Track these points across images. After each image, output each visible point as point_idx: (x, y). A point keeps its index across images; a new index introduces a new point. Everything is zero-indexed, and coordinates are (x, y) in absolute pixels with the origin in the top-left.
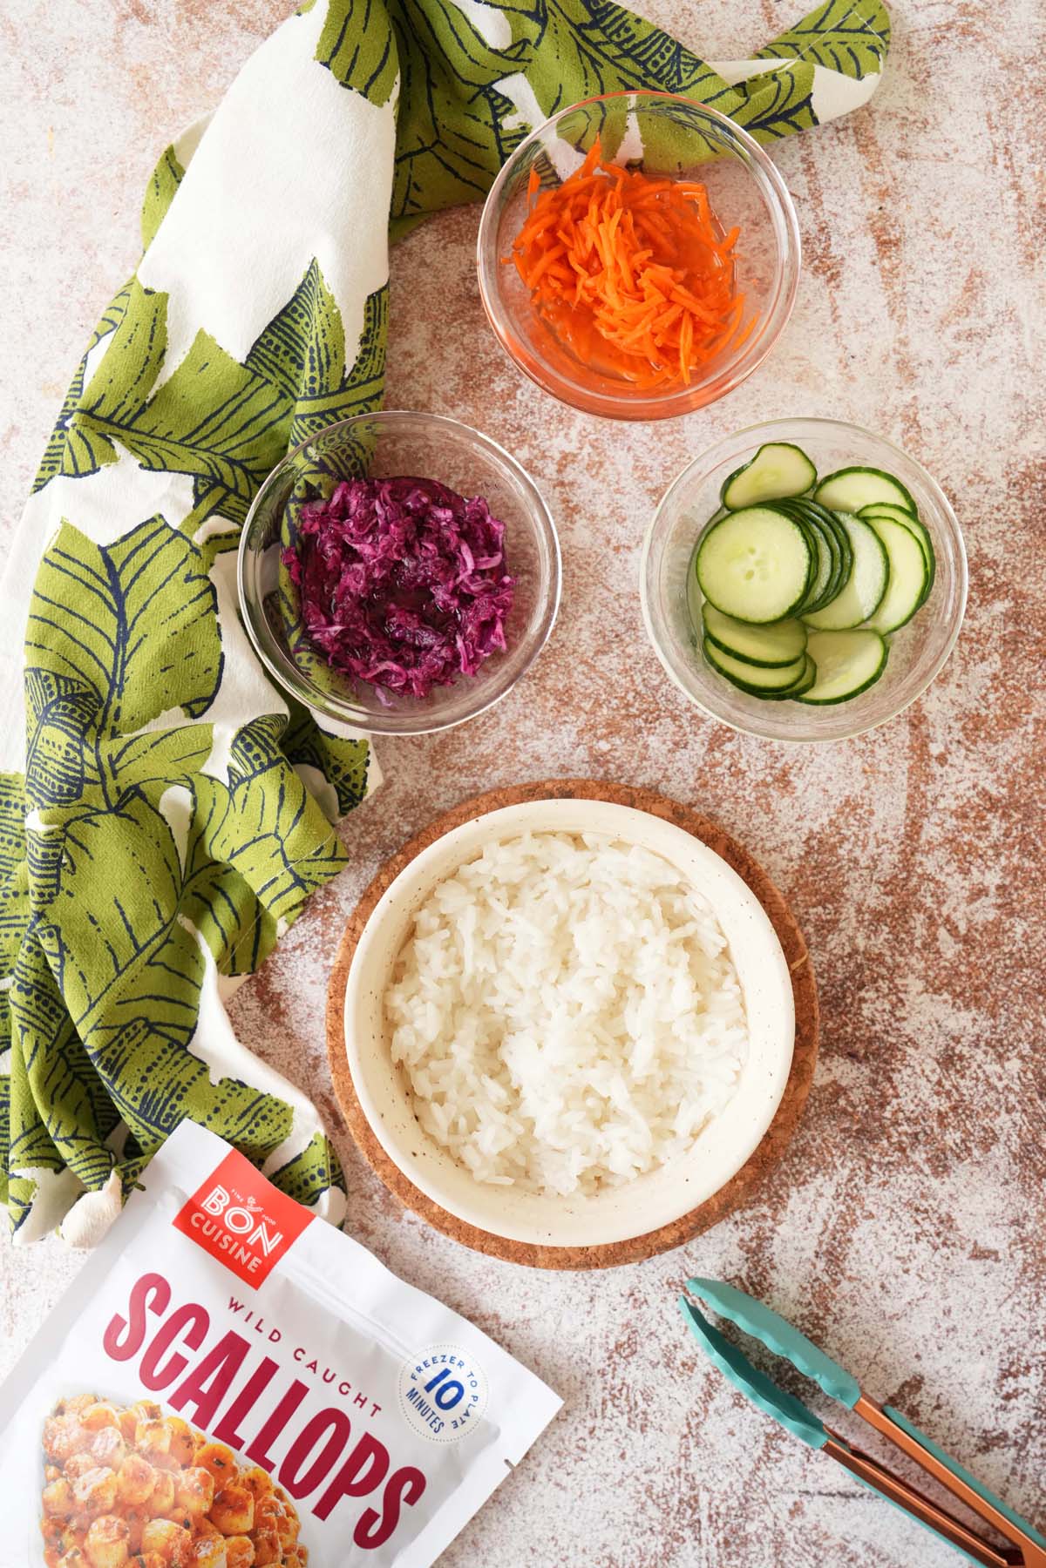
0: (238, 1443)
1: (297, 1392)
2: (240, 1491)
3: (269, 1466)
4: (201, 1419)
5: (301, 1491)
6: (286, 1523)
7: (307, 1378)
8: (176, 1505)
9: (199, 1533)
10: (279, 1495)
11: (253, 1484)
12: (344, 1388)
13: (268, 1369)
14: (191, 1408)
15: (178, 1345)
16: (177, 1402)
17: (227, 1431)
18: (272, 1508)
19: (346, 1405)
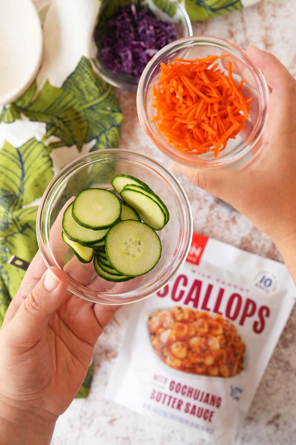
0: (209, 310)
1: (222, 292)
2: (215, 323)
3: (221, 314)
4: (196, 305)
5: (234, 318)
6: (233, 329)
7: (223, 287)
8: (197, 332)
9: (207, 338)
10: (227, 321)
11: (218, 320)
12: (236, 287)
13: (210, 287)
14: (191, 304)
15: (181, 287)
16: (186, 303)
17: (204, 307)
18: (227, 325)
19: (238, 291)
